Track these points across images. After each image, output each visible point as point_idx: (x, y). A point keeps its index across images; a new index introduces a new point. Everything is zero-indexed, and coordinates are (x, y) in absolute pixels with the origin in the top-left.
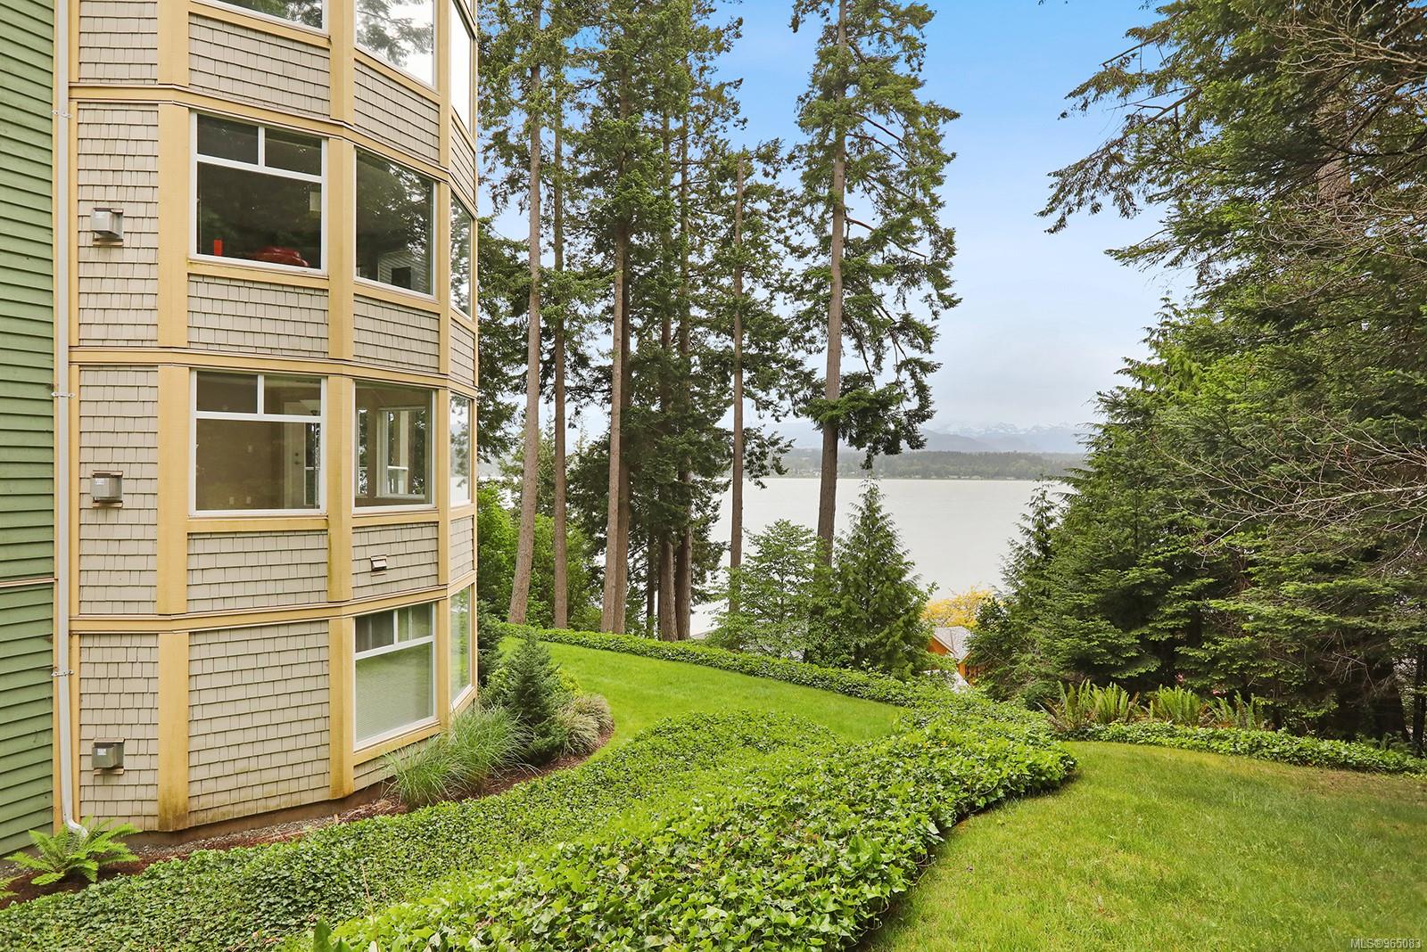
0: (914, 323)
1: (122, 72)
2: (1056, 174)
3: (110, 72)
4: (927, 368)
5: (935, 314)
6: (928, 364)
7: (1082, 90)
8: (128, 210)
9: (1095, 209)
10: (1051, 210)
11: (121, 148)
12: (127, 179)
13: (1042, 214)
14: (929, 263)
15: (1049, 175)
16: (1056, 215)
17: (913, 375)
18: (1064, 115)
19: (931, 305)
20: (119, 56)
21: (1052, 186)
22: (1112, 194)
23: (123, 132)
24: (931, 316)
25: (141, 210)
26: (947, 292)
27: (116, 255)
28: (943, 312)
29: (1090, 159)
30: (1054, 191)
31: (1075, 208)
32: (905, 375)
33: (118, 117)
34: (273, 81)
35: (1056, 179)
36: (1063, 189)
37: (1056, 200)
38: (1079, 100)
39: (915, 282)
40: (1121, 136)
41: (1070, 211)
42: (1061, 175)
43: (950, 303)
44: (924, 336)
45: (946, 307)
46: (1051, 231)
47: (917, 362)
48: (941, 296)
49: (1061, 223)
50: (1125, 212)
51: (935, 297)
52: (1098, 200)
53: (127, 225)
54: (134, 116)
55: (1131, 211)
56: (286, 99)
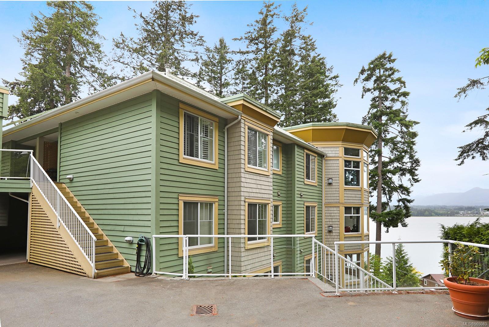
0: (404, 187)
1: (333, 201)
2: (460, 148)
3: (330, 201)
4: (409, 201)
5: (412, 185)
6: (410, 200)
7: (471, 125)
8: (334, 226)
9: (473, 158)
10: (459, 159)
11: (333, 215)
12: (333, 220)
13: (456, 160)
14: (410, 168)
15: (458, 148)
16: (461, 160)
17: (404, 203)
18: (464, 131)
19: (411, 182)
20: (332, 198)
21: (459, 152)
22: (479, 153)
23: (333, 212)
24: (410, 185)
25: (336, 226)
26: (416, 177)
27: (331, 234)
28: (415, 184)
29: (472, 143)
30: (460, 153)
31: (467, 157)
32: (401, 203)
33: (332, 209)
34: (354, 198)
35: (461, 149)
36: (463, 153)
37: (461, 155)
38: (469, 127)
39: (404, 174)
40: (483, 137)
41: (465, 158)
42: (462, 148)
43: (417, 181)
44: (407, 191)
45: (415, 182)
46: (459, 165)
47: (406, 199)
48: (413, 179)
49: (462, 162)
50: (484, 159)
51: (411, 179)
52: (474, 155)
53: (334, 229)
54: (335, 209)
55: (486, 158)
56: (356, 201)
